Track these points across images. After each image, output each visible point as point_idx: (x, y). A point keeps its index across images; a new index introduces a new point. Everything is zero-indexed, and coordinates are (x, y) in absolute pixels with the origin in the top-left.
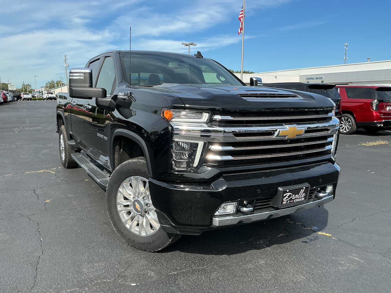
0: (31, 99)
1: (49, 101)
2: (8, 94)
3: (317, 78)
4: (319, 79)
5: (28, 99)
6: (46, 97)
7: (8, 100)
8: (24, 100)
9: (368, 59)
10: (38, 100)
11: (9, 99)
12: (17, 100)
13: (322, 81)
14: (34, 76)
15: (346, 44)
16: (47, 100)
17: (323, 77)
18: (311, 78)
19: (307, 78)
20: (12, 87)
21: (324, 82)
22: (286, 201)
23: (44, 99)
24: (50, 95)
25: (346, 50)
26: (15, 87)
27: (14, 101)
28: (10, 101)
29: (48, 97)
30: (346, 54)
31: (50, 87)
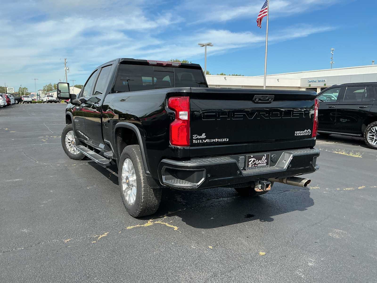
0: (31, 102)
1: (50, 104)
2: (10, 97)
3: (319, 81)
4: (321, 82)
5: (28, 102)
6: (46, 100)
7: (11, 103)
8: (24, 103)
9: (373, 62)
10: (38, 103)
11: (12, 101)
12: (18, 103)
13: (324, 84)
14: (34, 79)
15: (332, 49)
16: (48, 103)
17: (326, 80)
18: (313, 81)
19: (309, 81)
20: (11, 90)
21: (326, 85)
23: (44, 102)
24: (50, 98)
25: (332, 54)
26: (14, 90)
27: (15, 104)
28: (13, 104)
29: (48, 100)
30: (333, 58)
31: (48, 91)
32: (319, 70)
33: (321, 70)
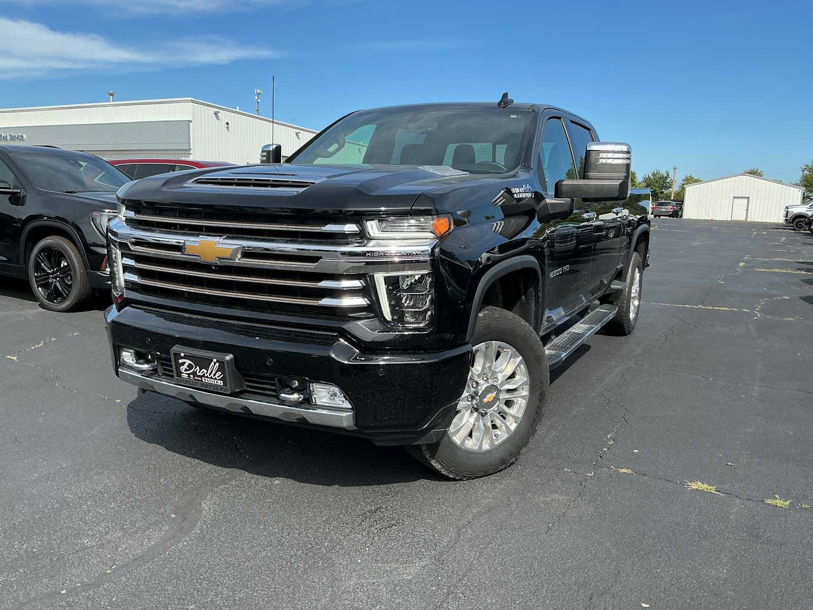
9: (112, 95)
15: (257, 91)
22: (186, 374)
25: (258, 102)
30: (259, 111)
32: (12, 109)
33: (15, 109)
